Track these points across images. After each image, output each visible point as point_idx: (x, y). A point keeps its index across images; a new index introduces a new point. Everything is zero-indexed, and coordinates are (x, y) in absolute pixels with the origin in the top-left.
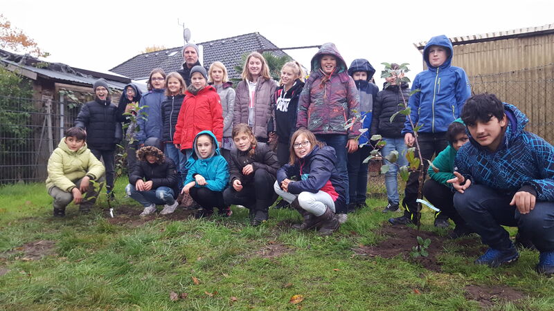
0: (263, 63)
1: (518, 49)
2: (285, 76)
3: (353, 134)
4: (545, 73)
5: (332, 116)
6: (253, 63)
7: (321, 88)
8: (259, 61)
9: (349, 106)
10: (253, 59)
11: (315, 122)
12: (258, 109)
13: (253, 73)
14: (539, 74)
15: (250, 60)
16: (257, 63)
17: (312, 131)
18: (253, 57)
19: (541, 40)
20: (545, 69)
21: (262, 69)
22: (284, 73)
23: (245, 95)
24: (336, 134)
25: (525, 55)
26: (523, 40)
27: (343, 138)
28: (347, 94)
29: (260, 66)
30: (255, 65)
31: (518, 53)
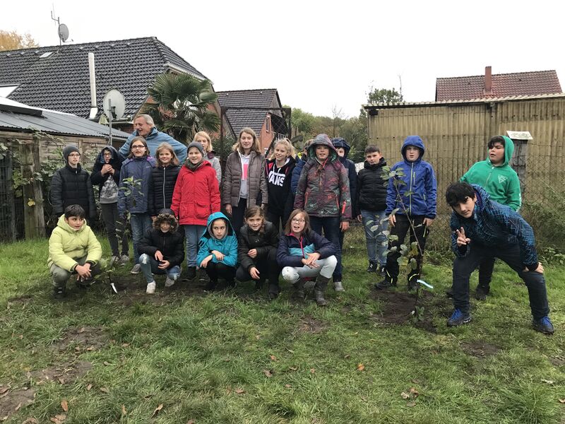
0: (254, 138)
1: (448, 116)
2: (279, 153)
3: (345, 217)
4: (469, 138)
5: (326, 202)
6: (244, 138)
7: (317, 175)
8: (250, 136)
9: (341, 191)
10: (244, 134)
11: (312, 206)
12: (251, 183)
13: (245, 147)
14: (464, 140)
15: (242, 136)
16: (249, 138)
17: (308, 213)
18: (244, 133)
19: (467, 110)
20: (469, 135)
21: (254, 143)
22: (278, 150)
23: (237, 166)
24: (329, 217)
25: (453, 121)
26: (452, 108)
27: (336, 220)
28: (339, 181)
29: (252, 140)
30: (247, 140)
31: (448, 119)
